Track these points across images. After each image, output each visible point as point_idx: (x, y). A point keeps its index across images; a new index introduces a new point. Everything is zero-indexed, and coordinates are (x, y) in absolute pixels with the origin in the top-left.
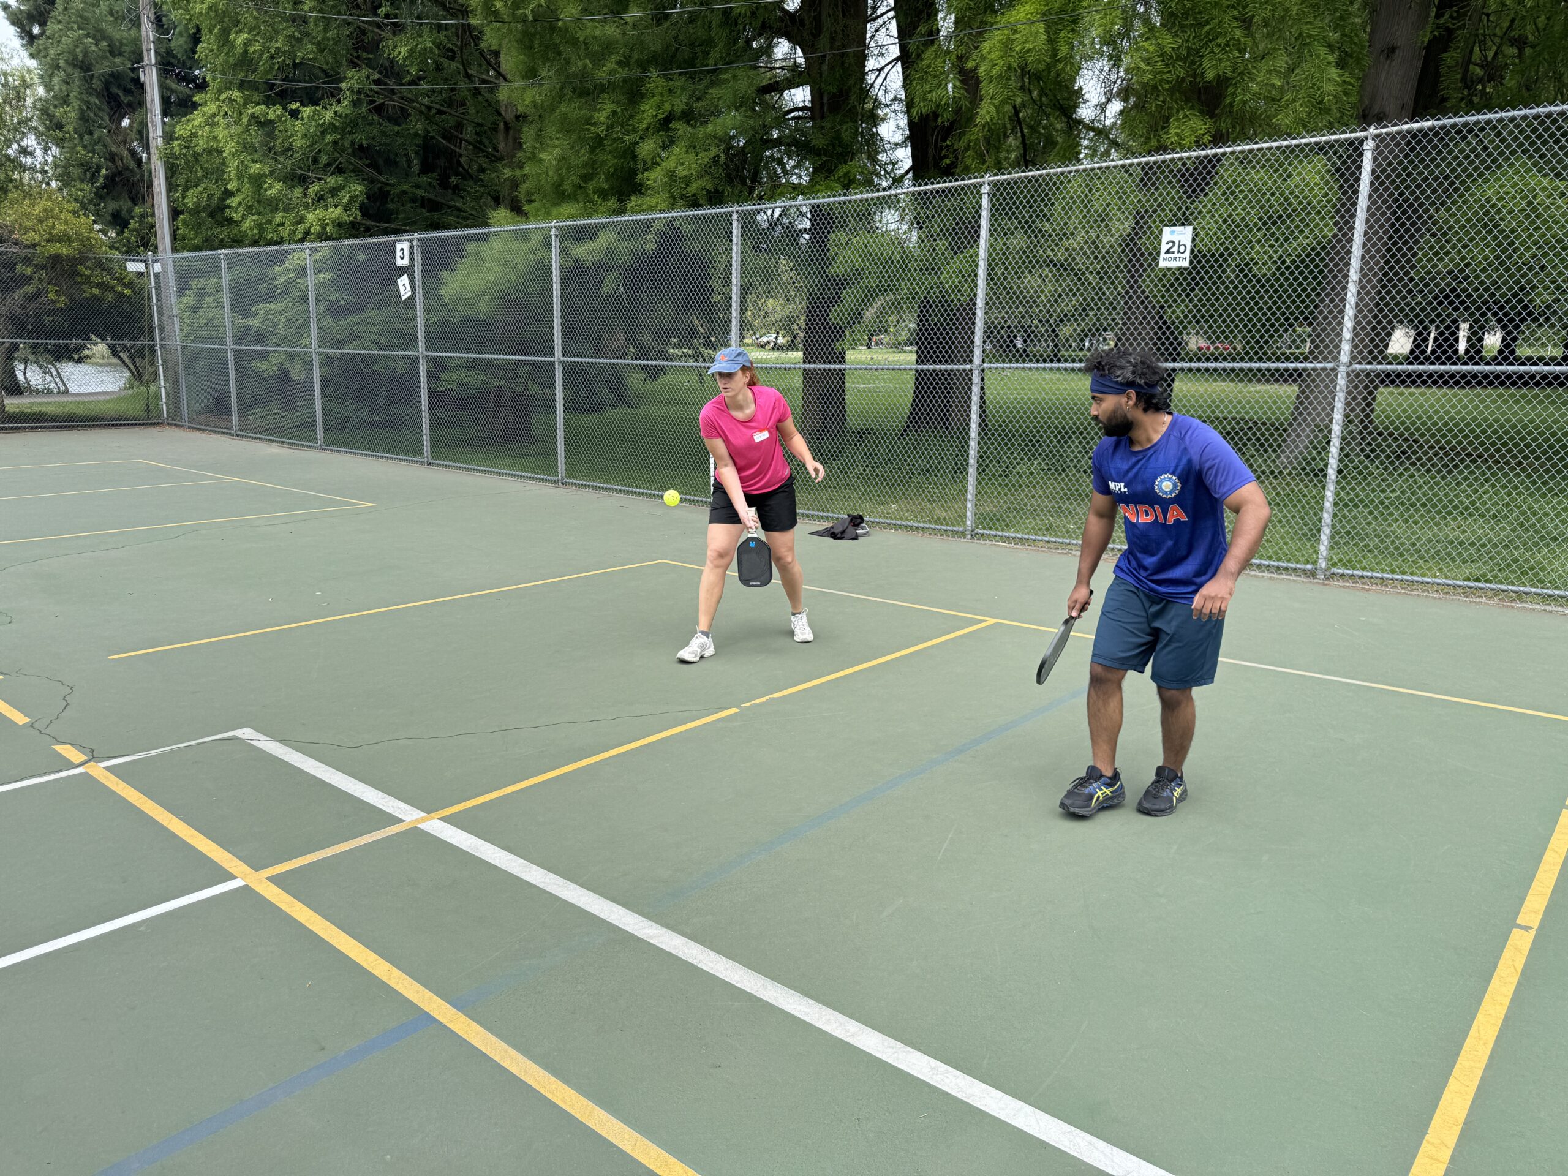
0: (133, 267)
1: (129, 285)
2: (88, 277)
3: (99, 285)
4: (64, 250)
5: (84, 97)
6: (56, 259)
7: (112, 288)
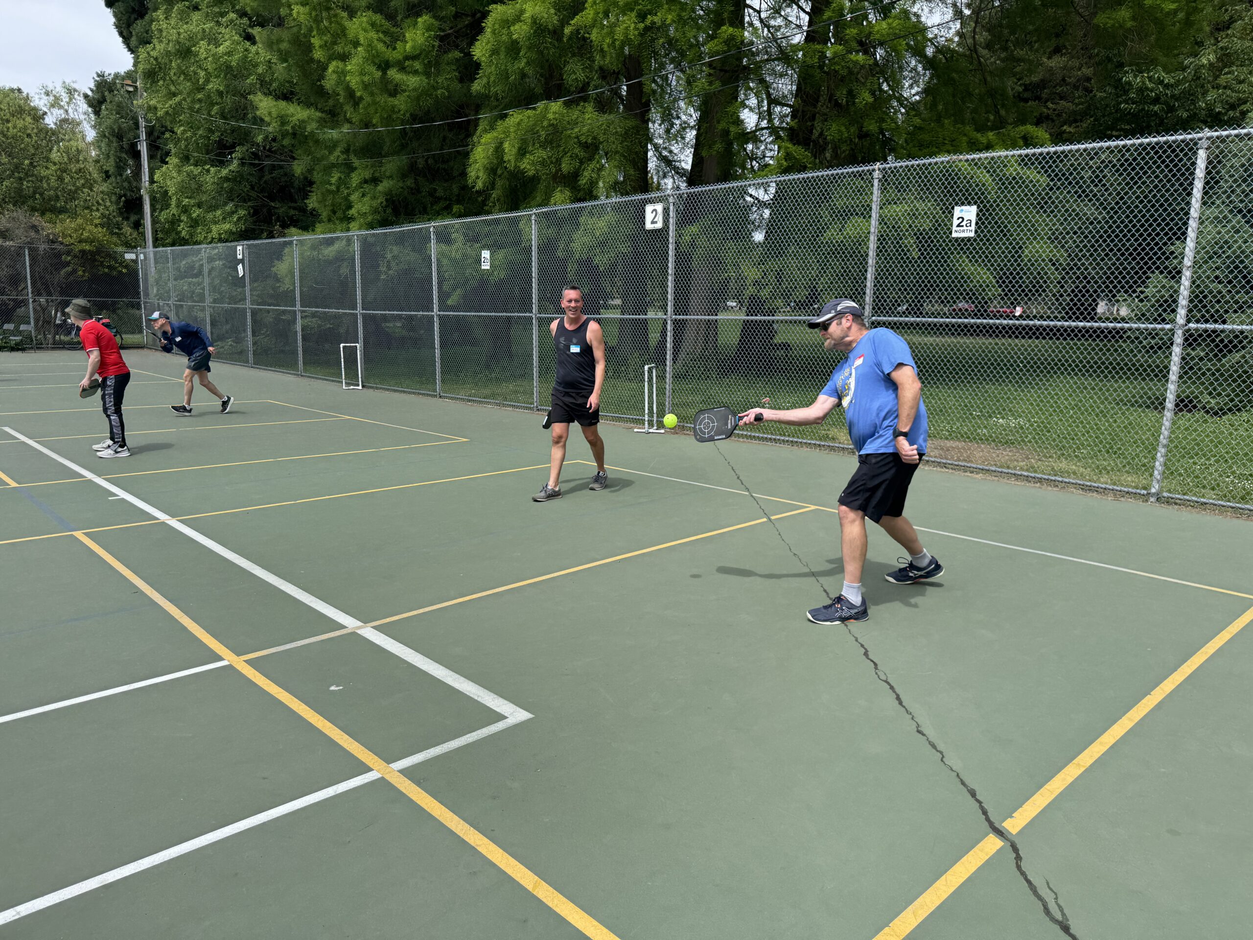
0: (130, 256)
1: (126, 267)
2: (102, 262)
3: (109, 267)
4: (87, 247)
5: (118, 154)
6: (83, 252)
7: (115, 268)
